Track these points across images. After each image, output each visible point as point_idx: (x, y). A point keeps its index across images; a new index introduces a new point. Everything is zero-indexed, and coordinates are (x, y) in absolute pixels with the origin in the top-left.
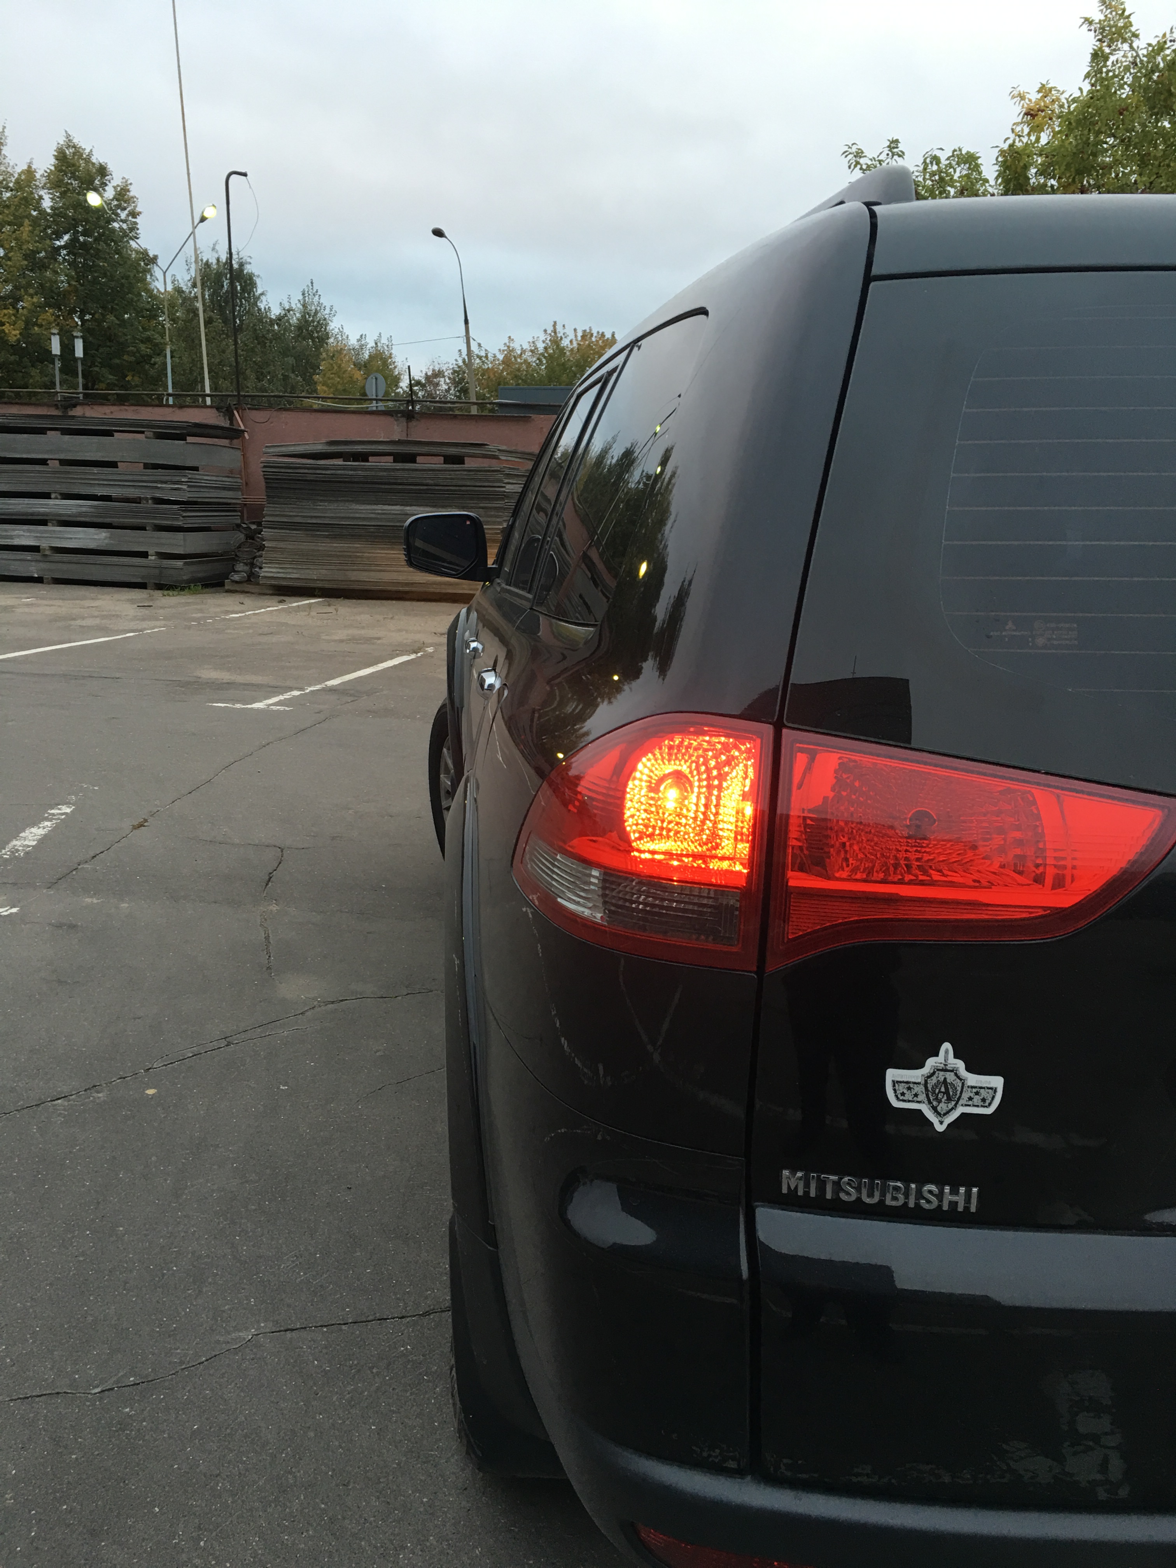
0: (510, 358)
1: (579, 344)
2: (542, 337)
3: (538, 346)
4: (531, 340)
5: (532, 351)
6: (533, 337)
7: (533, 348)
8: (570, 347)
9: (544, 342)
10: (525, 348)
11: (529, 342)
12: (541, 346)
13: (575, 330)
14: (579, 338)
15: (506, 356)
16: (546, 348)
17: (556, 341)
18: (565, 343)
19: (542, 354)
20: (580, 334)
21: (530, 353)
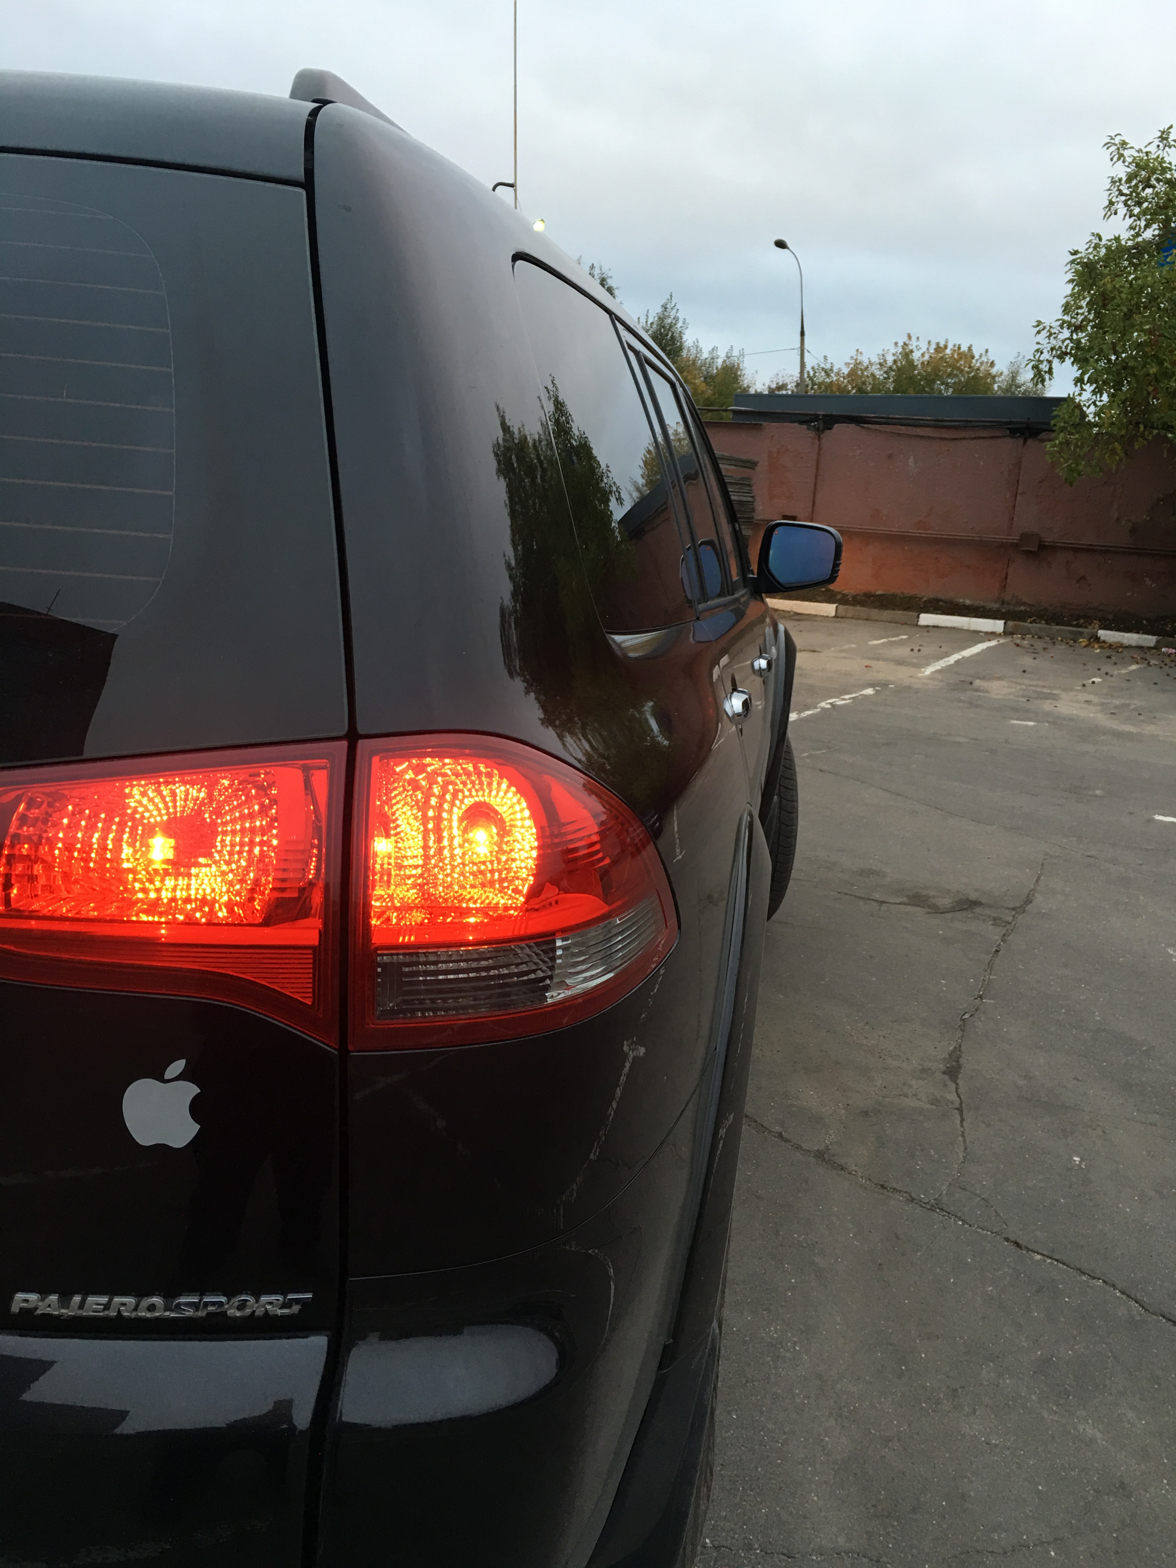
0: (856, 372)
1: (931, 357)
2: (893, 350)
3: (887, 359)
4: (881, 352)
5: (881, 364)
6: (884, 350)
7: (882, 361)
8: (922, 360)
9: (894, 355)
10: (872, 361)
11: (878, 355)
12: (890, 359)
13: (929, 342)
14: (932, 351)
15: (852, 370)
16: (895, 362)
17: (907, 354)
18: (916, 356)
19: (891, 368)
20: (933, 346)
21: (879, 366)
